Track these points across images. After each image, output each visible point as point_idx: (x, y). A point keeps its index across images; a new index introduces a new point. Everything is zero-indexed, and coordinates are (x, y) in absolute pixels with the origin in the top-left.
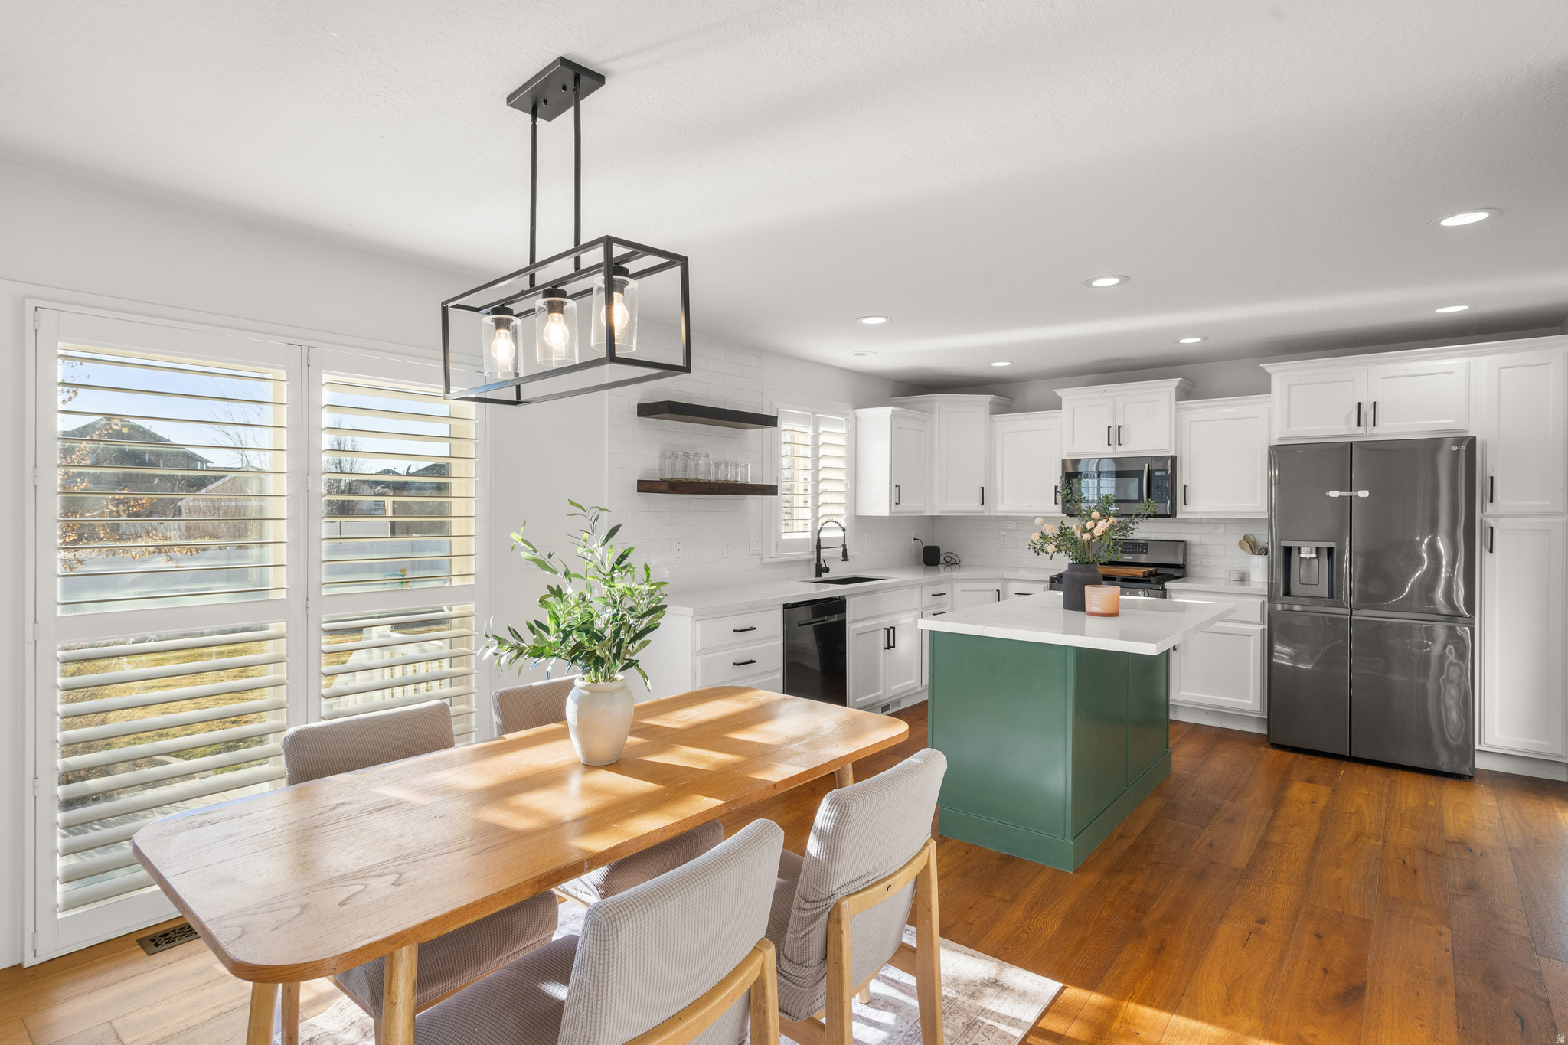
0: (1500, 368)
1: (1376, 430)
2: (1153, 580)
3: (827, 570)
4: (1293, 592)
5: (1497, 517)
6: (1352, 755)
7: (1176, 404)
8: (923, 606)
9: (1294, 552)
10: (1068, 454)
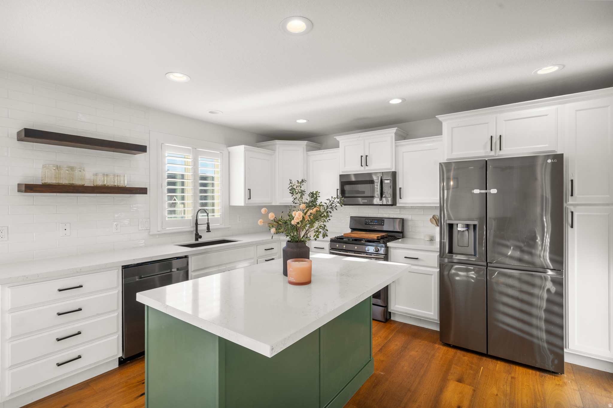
0: (577, 111)
1: (501, 153)
2: (382, 241)
3: (201, 237)
4: (454, 251)
5: (575, 205)
6: (489, 354)
7: (395, 143)
8: (258, 256)
9: (455, 227)
10: (343, 172)
